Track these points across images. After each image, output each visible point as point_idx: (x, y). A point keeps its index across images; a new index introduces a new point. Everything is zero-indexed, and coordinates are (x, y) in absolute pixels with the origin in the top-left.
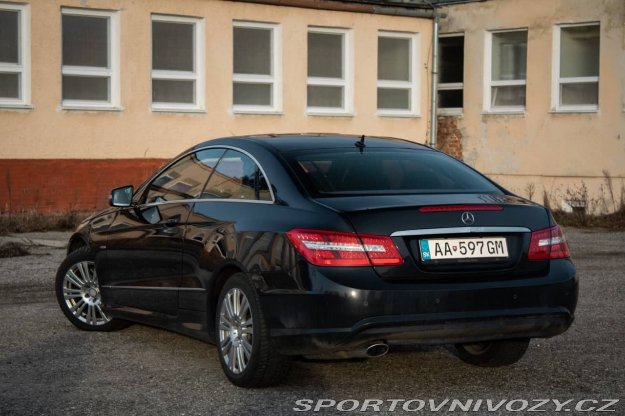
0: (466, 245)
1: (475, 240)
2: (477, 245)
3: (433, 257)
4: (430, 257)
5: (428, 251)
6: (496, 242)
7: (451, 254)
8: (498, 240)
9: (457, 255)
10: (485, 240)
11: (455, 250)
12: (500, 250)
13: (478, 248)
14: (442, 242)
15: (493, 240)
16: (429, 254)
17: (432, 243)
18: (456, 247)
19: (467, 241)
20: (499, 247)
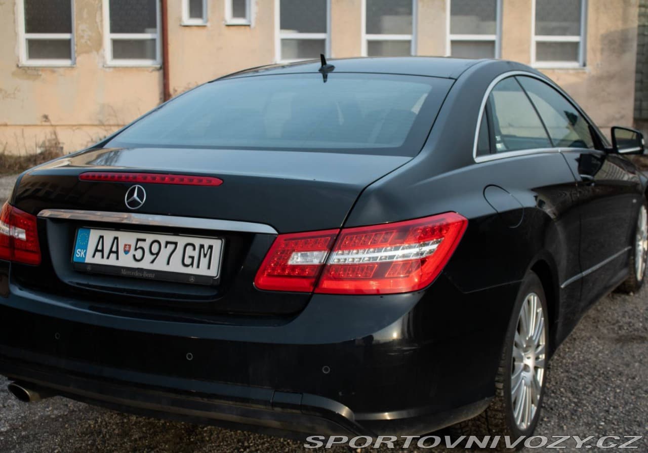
0: (146, 246)
1: (163, 239)
2: (166, 247)
3: (89, 260)
4: (85, 259)
5: (85, 247)
6: (202, 246)
7: (117, 258)
8: (207, 242)
9: (125, 261)
10: (182, 241)
11: (126, 252)
12: (204, 261)
13: (165, 253)
14: (109, 235)
15: (197, 241)
16: (85, 254)
17: (94, 235)
18: (130, 246)
19: (150, 237)
20: (205, 256)
